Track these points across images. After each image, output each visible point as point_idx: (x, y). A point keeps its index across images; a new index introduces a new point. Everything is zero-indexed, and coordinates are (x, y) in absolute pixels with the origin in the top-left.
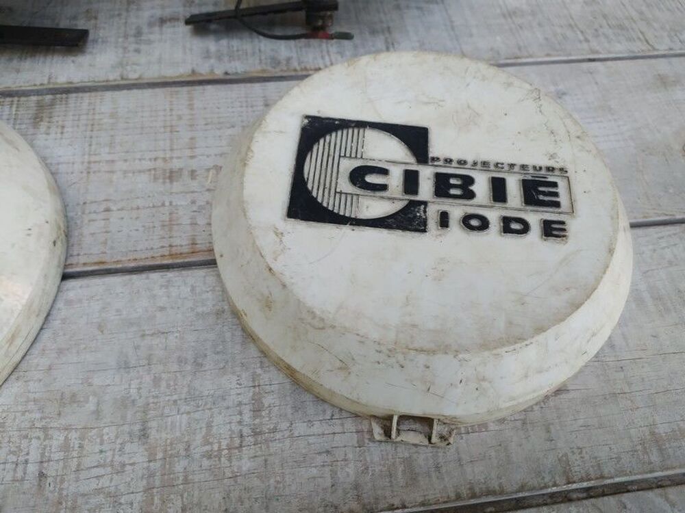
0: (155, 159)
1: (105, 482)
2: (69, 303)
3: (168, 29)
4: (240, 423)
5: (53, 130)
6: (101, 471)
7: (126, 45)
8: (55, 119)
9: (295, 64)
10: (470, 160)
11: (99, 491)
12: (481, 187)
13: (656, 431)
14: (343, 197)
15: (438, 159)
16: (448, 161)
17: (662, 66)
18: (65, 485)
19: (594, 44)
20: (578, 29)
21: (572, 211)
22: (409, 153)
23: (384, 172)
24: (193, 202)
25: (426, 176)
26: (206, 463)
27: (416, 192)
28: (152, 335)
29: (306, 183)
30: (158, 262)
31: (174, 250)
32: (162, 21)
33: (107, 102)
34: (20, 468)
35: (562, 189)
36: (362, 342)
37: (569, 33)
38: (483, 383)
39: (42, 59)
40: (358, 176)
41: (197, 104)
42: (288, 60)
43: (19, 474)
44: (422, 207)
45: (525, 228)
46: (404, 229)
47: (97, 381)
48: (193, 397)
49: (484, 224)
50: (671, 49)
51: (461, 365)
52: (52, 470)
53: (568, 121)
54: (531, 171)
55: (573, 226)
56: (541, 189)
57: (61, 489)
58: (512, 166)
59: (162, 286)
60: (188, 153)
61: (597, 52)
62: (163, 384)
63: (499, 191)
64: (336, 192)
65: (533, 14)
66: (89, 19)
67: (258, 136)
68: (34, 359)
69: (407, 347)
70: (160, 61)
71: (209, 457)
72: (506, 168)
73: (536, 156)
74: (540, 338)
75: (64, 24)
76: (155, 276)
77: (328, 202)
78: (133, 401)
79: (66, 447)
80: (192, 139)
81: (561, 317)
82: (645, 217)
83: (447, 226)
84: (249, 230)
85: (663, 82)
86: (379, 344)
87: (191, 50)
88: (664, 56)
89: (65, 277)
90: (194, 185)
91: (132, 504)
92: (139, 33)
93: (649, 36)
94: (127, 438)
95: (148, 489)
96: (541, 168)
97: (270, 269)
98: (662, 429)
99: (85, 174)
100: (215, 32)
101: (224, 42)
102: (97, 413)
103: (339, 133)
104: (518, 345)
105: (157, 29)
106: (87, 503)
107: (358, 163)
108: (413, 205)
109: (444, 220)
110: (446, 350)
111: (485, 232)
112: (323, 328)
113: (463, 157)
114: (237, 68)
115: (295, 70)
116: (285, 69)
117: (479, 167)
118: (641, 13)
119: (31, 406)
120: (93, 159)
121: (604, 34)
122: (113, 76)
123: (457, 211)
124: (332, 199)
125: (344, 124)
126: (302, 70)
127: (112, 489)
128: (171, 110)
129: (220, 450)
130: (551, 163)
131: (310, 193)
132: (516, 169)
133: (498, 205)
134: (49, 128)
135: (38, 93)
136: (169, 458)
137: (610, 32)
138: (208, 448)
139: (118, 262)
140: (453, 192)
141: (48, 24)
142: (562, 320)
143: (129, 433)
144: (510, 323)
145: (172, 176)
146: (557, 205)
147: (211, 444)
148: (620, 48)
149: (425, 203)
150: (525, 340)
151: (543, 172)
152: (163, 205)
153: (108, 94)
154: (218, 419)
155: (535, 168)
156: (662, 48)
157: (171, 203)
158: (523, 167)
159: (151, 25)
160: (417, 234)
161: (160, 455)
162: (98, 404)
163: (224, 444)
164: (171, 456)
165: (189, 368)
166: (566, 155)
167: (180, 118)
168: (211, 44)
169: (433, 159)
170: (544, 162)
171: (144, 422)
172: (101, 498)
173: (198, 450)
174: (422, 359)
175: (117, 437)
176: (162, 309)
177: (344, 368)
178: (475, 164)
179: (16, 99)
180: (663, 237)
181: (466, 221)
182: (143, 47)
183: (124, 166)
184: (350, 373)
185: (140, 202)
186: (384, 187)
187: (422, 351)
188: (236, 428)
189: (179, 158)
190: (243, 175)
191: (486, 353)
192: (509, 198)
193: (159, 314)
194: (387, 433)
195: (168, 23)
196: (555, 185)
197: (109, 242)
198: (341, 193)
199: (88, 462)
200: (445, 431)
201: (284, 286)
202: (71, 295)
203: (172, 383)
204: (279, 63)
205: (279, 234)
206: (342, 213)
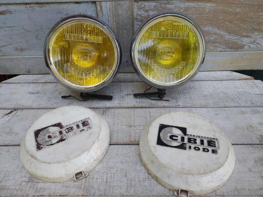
0: (127, 123)
1: (118, 184)
2: (111, 149)
3: (129, 96)
4: (145, 176)
5: (106, 116)
6: (117, 182)
7: (120, 99)
8: (107, 114)
9: (156, 105)
10: (196, 135)
11: (118, 185)
12: (198, 141)
13: (237, 188)
14: (168, 141)
15: (189, 135)
16: (191, 135)
17: (243, 109)
18: (111, 184)
19: (225, 103)
20: (222, 100)
21: (219, 148)
22: (182, 133)
23: (177, 137)
24: (135, 132)
25: (186, 138)
26: (138, 183)
27: (184, 141)
28: (127, 157)
29: (160, 138)
30: (128, 143)
31: (131, 141)
32: (128, 95)
33: (117, 111)
34: (102, 179)
35: (216, 143)
36: (173, 171)
37: (219, 101)
38: (199, 183)
39: (103, 101)
40: (171, 137)
41: (135, 112)
42: (154, 104)
43: (102, 181)
44: (185, 144)
45: (208, 151)
46: (181, 149)
47: (117, 165)
48: (135, 170)
49: (199, 149)
50: (245, 105)
51: (194, 178)
52: (108, 180)
53: (218, 129)
54: (210, 139)
55: (219, 151)
56: (212, 143)
57: (110, 184)
58: (205, 137)
59: (129, 148)
60: (134, 122)
61: (226, 105)
62: (130, 167)
63: (202, 142)
64: (167, 140)
65: (211, 96)
66: (113, 94)
67: (150, 128)
68: (104, 160)
69: (182, 173)
70: (127, 103)
71: (139, 182)
72: (204, 138)
73: (211, 135)
74: (211, 174)
75: (107, 94)
76: (127, 146)
77: (165, 142)
78: (124, 169)
79: (111, 177)
80: (134, 119)
81: (216, 170)
82: (237, 143)
83: (191, 149)
84: (149, 146)
85: (243, 113)
86: (176, 171)
87: (134, 101)
88: (243, 107)
89: (110, 145)
90: (135, 128)
91: (124, 189)
92: (123, 97)
93: (240, 102)
94: (123, 176)
95: (127, 186)
96: (212, 138)
97: (154, 155)
98: (239, 188)
99: (113, 125)
100: (139, 97)
101: (141, 100)
102: (117, 171)
103: (167, 128)
104: (206, 175)
105: (126, 96)
106: (115, 187)
107: (171, 134)
108: (183, 144)
109: (190, 148)
110: (191, 174)
111: (199, 151)
112: (164, 168)
113: (194, 135)
114: (144, 105)
115: (156, 106)
116: (154, 105)
117: (198, 137)
118: (238, 97)
119: (104, 168)
120: (114, 122)
121: (228, 101)
122: (118, 106)
123: (193, 146)
124: (166, 141)
125: (168, 126)
126: (157, 106)
127: (120, 186)
128: (130, 113)
129: (141, 181)
130: (214, 137)
131: (161, 140)
132: (206, 138)
133: (202, 145)
134: (106, 115)
135: (103, 108)
136: (131, 181)
137: (230, 101)
138: (138, 180)
139: (120, 142)
140: (192, 142)
141: (104, 94)
142: (216, 171)
143: (123, 175)
144: (204, 170)
145: (130, 126)
146: (215, 146)
147: (139, 179)
148: (232, 105)
149: (186, 144)
150: (207, 174)
151: (212, 139)
152: (129, 132)
153: (117, 109)
154: (141, 175)
155: (210, 138)
156: (243, 105)
157: (130, 132)
158: (208, 138)
159: (125, 95)
160: (184, 150)
161: (129, 180)
162: (117, 169)
163: (142, 179)
164: (132, 180)
165: (134, 164)
166: (217, 136)
167: (132, 114)
168: (138, 100)
169: (187, 135)
170: (213, 137)
171: (126, 174)
172: (118, 187)
173: (137, 180)
174: (185, 176)
175: (121, 176)
176: (129, 152)
177: (169, 177)
178: (197, 136)
179: (99, 109)
180: (241, 147)
181: (195, 148)
182: (124, 100)
183: (121, 124)
184: (170, 178)
185: (124, 131)
186: (177, 140)
187: (185, 174)
188: (144, 177)
189: (132, 123)
190: (148, 135)
191: (199, 176)
192: (204, 144)
193: (128, 153)
194: (178, 194)
195: (129, 95)
196: (215, 142)
197: (118, 139)
198: (168, 140)
199: (115, 180)
200: (191, 195)
201: (157, 158)
202: (111, 148)
203: (131, 167)
204: (152, 104)
205: (155, 148)
206: (168, 144)
